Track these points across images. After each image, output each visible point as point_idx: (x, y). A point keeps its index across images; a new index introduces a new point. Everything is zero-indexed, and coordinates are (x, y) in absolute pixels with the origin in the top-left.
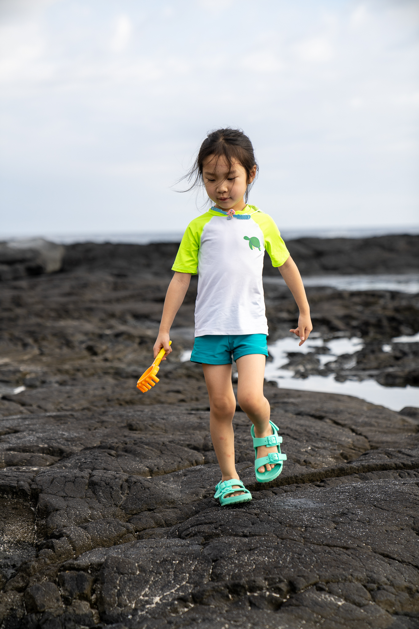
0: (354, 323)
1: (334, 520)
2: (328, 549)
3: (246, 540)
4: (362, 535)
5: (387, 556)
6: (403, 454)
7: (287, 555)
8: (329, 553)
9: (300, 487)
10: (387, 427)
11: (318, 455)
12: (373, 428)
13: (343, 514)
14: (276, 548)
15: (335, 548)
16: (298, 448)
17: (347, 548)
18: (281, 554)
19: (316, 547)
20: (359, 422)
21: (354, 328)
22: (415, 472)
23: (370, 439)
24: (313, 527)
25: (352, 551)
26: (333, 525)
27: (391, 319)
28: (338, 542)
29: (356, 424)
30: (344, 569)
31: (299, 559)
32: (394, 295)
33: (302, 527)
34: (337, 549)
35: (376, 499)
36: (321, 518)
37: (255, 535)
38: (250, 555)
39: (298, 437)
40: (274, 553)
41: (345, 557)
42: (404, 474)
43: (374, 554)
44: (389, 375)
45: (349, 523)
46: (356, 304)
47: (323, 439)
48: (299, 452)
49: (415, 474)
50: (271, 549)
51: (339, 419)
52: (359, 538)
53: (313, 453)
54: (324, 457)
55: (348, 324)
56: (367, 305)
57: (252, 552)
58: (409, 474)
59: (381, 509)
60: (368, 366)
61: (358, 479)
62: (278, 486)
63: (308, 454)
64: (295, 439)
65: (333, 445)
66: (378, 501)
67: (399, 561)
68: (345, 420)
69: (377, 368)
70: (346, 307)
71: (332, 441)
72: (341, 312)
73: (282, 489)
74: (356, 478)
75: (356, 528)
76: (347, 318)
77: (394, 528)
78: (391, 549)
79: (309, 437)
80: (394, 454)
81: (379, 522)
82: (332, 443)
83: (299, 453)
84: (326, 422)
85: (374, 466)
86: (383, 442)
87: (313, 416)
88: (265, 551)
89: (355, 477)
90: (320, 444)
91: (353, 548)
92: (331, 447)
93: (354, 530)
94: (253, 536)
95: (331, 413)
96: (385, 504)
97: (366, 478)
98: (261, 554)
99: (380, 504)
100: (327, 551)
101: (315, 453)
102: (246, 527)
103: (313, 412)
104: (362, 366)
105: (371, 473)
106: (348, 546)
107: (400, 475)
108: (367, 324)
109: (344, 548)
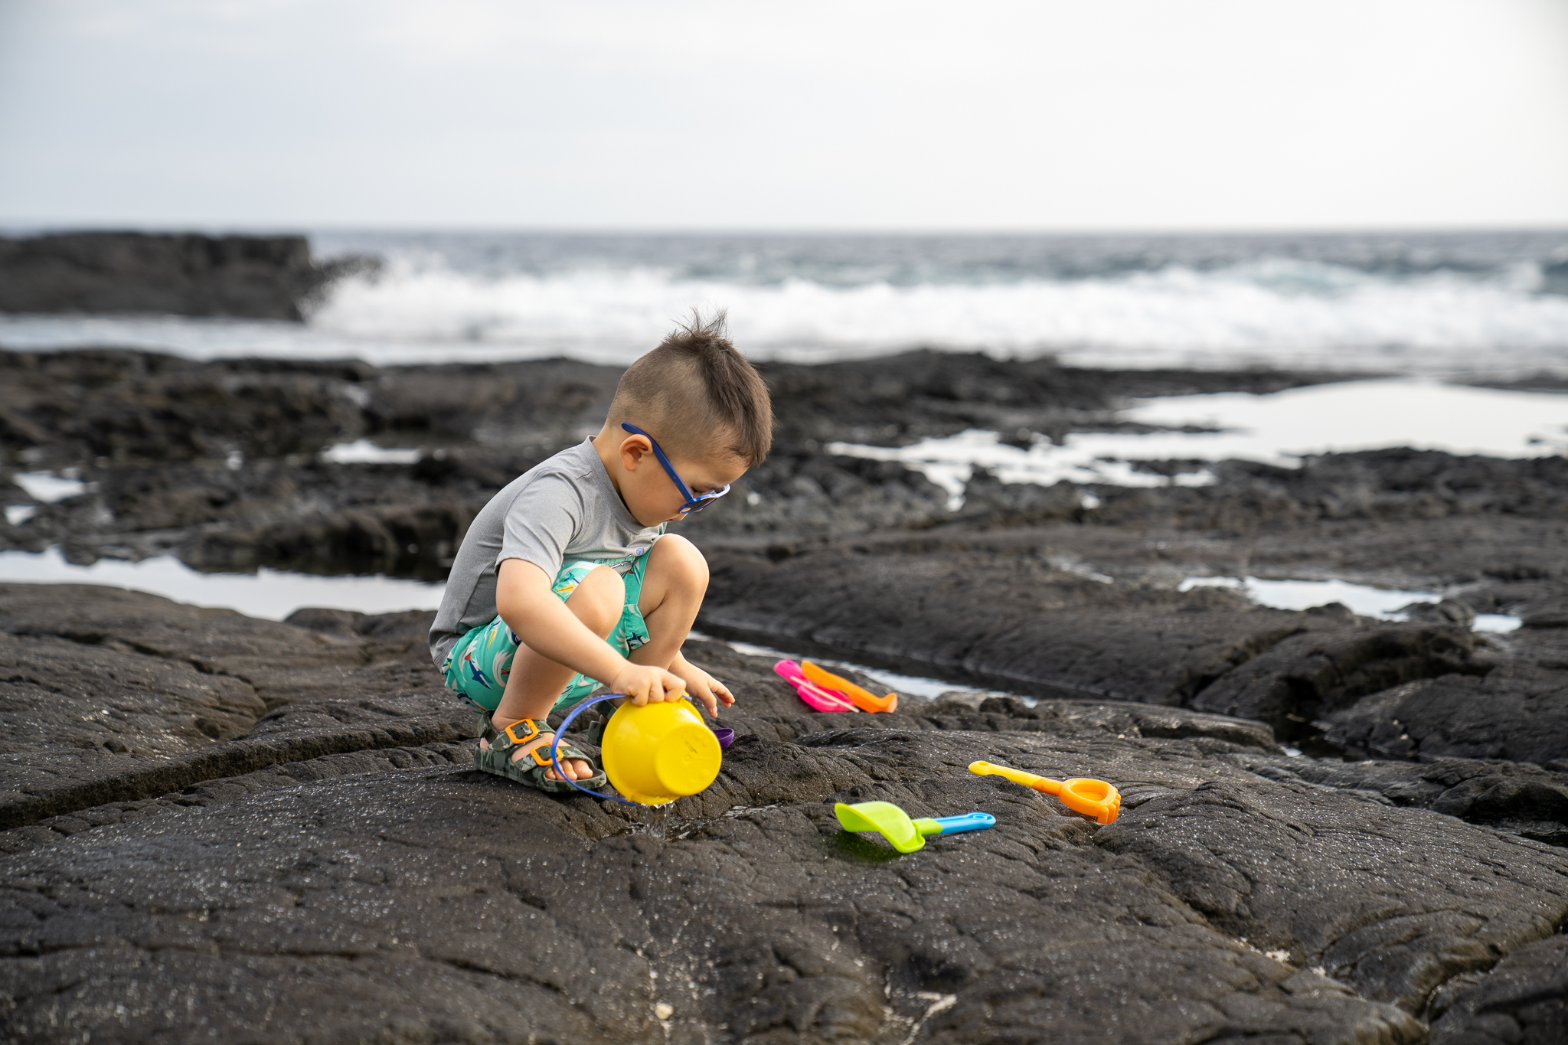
0: (68, 425)
1: (285, 882)
2: (300, 965)
3: (38, 964)
4: (381, 917)
5: (466, 966)
6: (376, 709)
7: (182, 994)
8: (307, 973)
9: (136, 810)
10: (284, 654)
11: (133, 729)
12: (249, 658)
13: (304, 867)
14: (143, 977)
15: (319, 960)
16: (72, 713)
17: (352, 956)
18: (163, 992)
19: (262, 960)
20: (207, 645)
21: (71, 436)
22: (428, 752)
23: (258, 684)
24: (232, 909)
25: (371, 961)
26: (290, 898)
27: (167, 416)
28: (322, 942)
29: (200, 648)
30: (363, 1014)
31: (222, 998)
32: (155, 362)
33: (199, 911)
34: (326, 961)
35: (379, 821)
36: (246, 881)
37: (61, 947)
38: (65, 1007)
39: (62, 685)
40: (142, 991)
41: (355, 981)
42: (405, 756)
43: (431, 964)
44: (214, 541)
45: (333, 888)
46: (59, 380)
47: (133, 686)
48: (78, 723)
49: (430, 757)
50: (124, 980)
51: (145, 638)
52: (376, 925)
53: (117, 724)
54: (150, 733)
55: (51, 427)
56: (91, 382)
57: (66, 995)
58: (415, 757)
59: (405, 843)
60: (147, 522)
61: (288, 778)
62: (61, 811)
63: (105, 729)
64: (57, 690)
65: (167, 702)
66: (386, 826)
67: (500, 976)
68: (166, 642)
69: (176, 526)
70: (37, 387)
71: (162, 692)
72: (26, 400)
73: (83, 819)
74: (282, 777)
75: (360, 897)
76: (48, 414)
77: (459, 890)
78: (470, 946)
79: (94, 684)
80: (353, 710)
81: (412, 876)
82: (164, 697)
83: (79, 727)
84: (113, 648)
85: (318, 742)
86: (296, 690)
87: (68, 636)
88: (112, 987)
89: (279, 774)
90: (129, 701)
91: (370, 954)
92: (163, 708)
93: (354, 906)
94: (55, 949)
95: (117, 626)
96: (409, 831)
97: (308, 774)
98: (97, 997)
99: (395, 833)
100: (299, 969)
101: (124, 724)
102: (21, 927)
103: (65, 627)
104: (130, 522)
105: (319, 760)
106: (352, 950)
107: (393, 761)
108: (105, 426)
109: (343, 954)
